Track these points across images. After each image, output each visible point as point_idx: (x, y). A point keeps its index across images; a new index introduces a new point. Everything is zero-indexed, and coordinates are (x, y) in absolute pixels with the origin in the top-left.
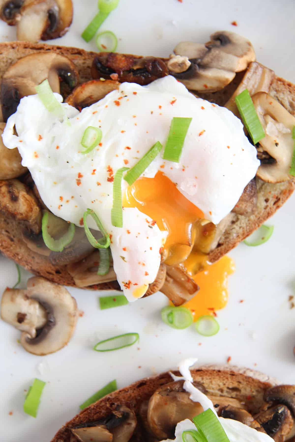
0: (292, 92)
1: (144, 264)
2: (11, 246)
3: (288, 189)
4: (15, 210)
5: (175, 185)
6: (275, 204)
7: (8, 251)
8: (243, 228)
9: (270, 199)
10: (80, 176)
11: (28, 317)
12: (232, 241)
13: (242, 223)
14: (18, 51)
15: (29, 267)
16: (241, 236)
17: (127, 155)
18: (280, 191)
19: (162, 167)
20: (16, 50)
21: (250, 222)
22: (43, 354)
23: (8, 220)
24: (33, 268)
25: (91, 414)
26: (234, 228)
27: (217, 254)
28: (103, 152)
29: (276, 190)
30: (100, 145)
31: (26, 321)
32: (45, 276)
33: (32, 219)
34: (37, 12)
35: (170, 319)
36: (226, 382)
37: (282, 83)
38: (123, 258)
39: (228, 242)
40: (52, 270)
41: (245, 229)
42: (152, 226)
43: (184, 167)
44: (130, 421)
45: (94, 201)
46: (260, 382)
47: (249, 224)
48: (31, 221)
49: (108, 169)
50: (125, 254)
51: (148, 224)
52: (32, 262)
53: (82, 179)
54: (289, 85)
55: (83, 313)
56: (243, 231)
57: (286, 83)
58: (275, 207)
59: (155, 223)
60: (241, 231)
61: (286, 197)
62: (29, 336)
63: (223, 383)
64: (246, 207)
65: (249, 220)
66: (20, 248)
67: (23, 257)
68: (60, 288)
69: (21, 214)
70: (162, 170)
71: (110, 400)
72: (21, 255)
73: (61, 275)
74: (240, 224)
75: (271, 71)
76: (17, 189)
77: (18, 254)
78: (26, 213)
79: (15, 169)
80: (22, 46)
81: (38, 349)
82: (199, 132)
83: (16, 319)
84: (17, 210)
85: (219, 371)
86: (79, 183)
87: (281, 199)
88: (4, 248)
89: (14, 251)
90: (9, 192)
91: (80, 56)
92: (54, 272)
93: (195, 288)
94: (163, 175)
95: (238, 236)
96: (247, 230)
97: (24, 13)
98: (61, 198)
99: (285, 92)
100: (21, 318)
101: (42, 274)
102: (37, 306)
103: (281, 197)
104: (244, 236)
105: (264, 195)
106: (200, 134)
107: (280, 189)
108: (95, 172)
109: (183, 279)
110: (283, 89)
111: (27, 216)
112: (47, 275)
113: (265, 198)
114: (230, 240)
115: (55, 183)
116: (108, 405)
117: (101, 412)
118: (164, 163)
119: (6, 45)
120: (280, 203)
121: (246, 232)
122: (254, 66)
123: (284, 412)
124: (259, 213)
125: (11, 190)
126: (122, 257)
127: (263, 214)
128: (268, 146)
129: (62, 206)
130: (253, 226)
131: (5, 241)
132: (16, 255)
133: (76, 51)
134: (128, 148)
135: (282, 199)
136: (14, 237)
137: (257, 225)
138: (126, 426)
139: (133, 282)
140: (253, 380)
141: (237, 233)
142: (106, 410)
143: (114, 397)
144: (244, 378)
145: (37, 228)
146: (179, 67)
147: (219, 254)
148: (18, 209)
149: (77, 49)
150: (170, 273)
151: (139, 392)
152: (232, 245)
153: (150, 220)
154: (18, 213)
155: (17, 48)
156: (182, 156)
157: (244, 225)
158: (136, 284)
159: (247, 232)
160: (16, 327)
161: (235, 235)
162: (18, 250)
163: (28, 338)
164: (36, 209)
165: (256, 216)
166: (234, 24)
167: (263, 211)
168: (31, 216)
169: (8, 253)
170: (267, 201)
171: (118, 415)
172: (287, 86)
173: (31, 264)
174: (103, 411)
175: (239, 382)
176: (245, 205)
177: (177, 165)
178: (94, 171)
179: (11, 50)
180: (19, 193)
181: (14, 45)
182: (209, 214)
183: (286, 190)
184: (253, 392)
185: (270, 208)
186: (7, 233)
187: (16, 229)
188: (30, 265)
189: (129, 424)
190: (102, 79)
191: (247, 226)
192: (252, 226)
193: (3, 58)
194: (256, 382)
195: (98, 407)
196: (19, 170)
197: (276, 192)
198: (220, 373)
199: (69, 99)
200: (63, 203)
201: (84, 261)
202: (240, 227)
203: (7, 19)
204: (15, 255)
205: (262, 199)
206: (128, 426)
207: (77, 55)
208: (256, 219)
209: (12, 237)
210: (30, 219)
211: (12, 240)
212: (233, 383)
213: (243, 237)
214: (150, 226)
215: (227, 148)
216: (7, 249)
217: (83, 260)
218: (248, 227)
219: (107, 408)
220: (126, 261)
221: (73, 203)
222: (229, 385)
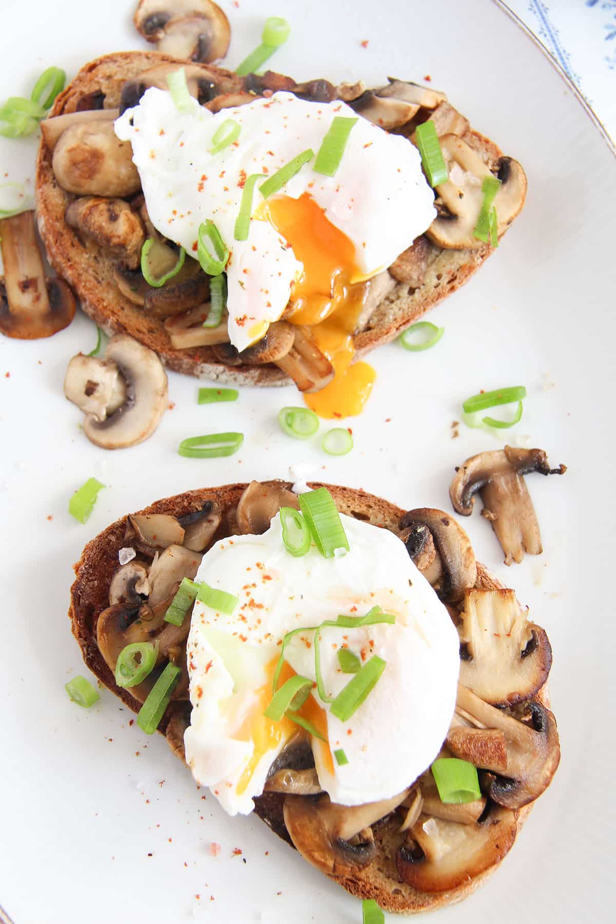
0: (489, 150)
1: (267, 292)
2: (97, 288)
3: (469, 265)
4: (112, 231)
5: (323, 211)
6: (449, 282)
7: (91, 294)
8: (403, 310)
9: (444, 275)
10: (204, 178)
11: (100, 389)
12: (387, 325)
13: (403, 304)
14: (153, 62)
15: (114, 318)
16: (399, 320)
17: (269, 162)
18: (458, 266)
19: (311, 186)
20: (151, 61)
21: (414, 303)
22: (110, 447)
23: (99, 259)
24: (120, 320)
25: (161, 509)
26: (392, 308)
27: (365, 340)
28: (239, 153)
29: (452, 264)
30: (236, 144)
31: (96, 394)
32: (134, 334)
33: (132, 244)
34: (185, 33)
35: (290, 421)
36: (352, 504)
37: (477, 138)
38: (242, 284)
39: (381, 325)
40: (145, 328)
41: (406, 312)
42: (285, 248)
43: (339, 187)
44: (211, 517)
45: (215, 211)
46: (397, 509)
47: (413, 305)
48: (129, 248)
49: (240, 174)
50: (244, 278)
51: (281, 245)
52: (120, 314)
53: (206, 183)
54: (487, 142)
55: (174, 405)
56: (403, 314)
57: (483, 139)
58: (449, 286)
59: (291, 246)
60: (400, 313)
61: (464, 275)
62: (97, 419)
63: (347, 504)
64: (411, 270)
65: (412, 301)
66: (108, 292)
67: (109, 305)
68: (149, 352)
69: (119, 237)
70: (310, 191)
71: (189, 498)
72: (107, 301)
73: (154, 335)
74: (401, 303)
75: (466, 120)
76: (119, 207)
77: (103, 300)
78: (125, 235)
79: (122, 177)
80: (160, 58)
81: (105, 437)
82: (365, 143)
83: (84, 389)
84: (114, 232)
85: (344, 489)
86: (201, 188)
87: (458, 277)
88: (86, 290)
89: (100, 296)
90: (109, 210)
91: (229, 80)
92: (145, 330)
93: (329, 370)
94: (311, 198)
95: (395, 319)
96: (408, 313)
97: (169, 31)
98: (175, 212)
99: (480, 150)
100: (91, 389)
101: (129, 331)
102: (115, 375)
103: (458, 274)
104: (404, 321)
105: (437, 270)
106: (366, 146)
107: (457, 263)
108: (225, 175)
109: (314, 355)
110: (478, 146)
111: (125, 240)
112: (136, 334)
113: (436, 274)
114: (384, 324)
115: (170, 195)
116: (186, 504)
117: (174, 510)
118: (314, 180)
119: (140, 54)
120: (456, 283)
121: (406, 315)
122: (444, 107)
123: (424, 533)
124: (426, 292)
125: (111, 208)
126: (240, 282)
127: (432, 293)
128: (449, 196)
129: (173, 220)
130: (417, 308)
131: (90, 281)
132: (101, 301)
133: (225, 73)
134: (271, 153)
135: (460, 277)
136: (103, 279)
137: (422, 308)
138: (205, 525)
139: (249, 316)
140: (388, 505)
141: (394, 314)
142: (182, 509)
143: (196, 495)
144: (377, 502)
145: (136, 259)
146: (351, 92)
147: (367, 340)
148: (116, 231)
149: (227, 71)
150: (299, 347)
151: (231, 497)
152: (386, 329)
153: (285, 241)
154: (114, 236)
155: (153, 58)
156: (339, 172)
157: (405, 307)
158: (253, 319)
159: (408, 316)
160: (79, 405)
161: (391, 317)
162: (104, 295)
163: (94, 420)
164: (139, 232)
165: (422, 296)
166: (428, 79)
167: (433, 289)
168: (131, 241)
169: (91, 296)
170: (439, 277)
171: (198, 505)
172: (484, 143)
173: (118, 316)
174: (177, 509)
175: (370, 507)
176: (409, 268)
177: (330, 182)
178: (223, 173)
179: (145, 60)
180: (121, 211)
181: (150, 56)
182: (362, 246)
183: (466, 265)
184: (386, 521)
185: (443, 288)
186: (94, 274)
187: (108, 271)
188: (116, 317)
189: (210, 521)
190: (252, 92)
191: (409, 308)
192: (415, 309)
193: (133, 68)
194: (392, 509)
195: (172, 503)
196: (126, 179)
197: (453, 267)
198: (344, 492)
199: (207, 105)
200: (176, 217)
201: (188, 313)
202: (400, 309)
203: (147, 33)
204: (99, 301)
205: (433, 274)
206: (208, 524)
207: (226, 78)
208: (422, 299)
209: (100, 279)
210: (128, 245)
211: (99, 282)
212: (360, 506)
213: (401, 323)
214: (284, 247)
215: (398, 172)
216: (91, 291)
217: (187, 311)
218: (410, 310)
219: (184, 507)
220: (244, 289)
221: (188, 218)
222: (354, 508)
